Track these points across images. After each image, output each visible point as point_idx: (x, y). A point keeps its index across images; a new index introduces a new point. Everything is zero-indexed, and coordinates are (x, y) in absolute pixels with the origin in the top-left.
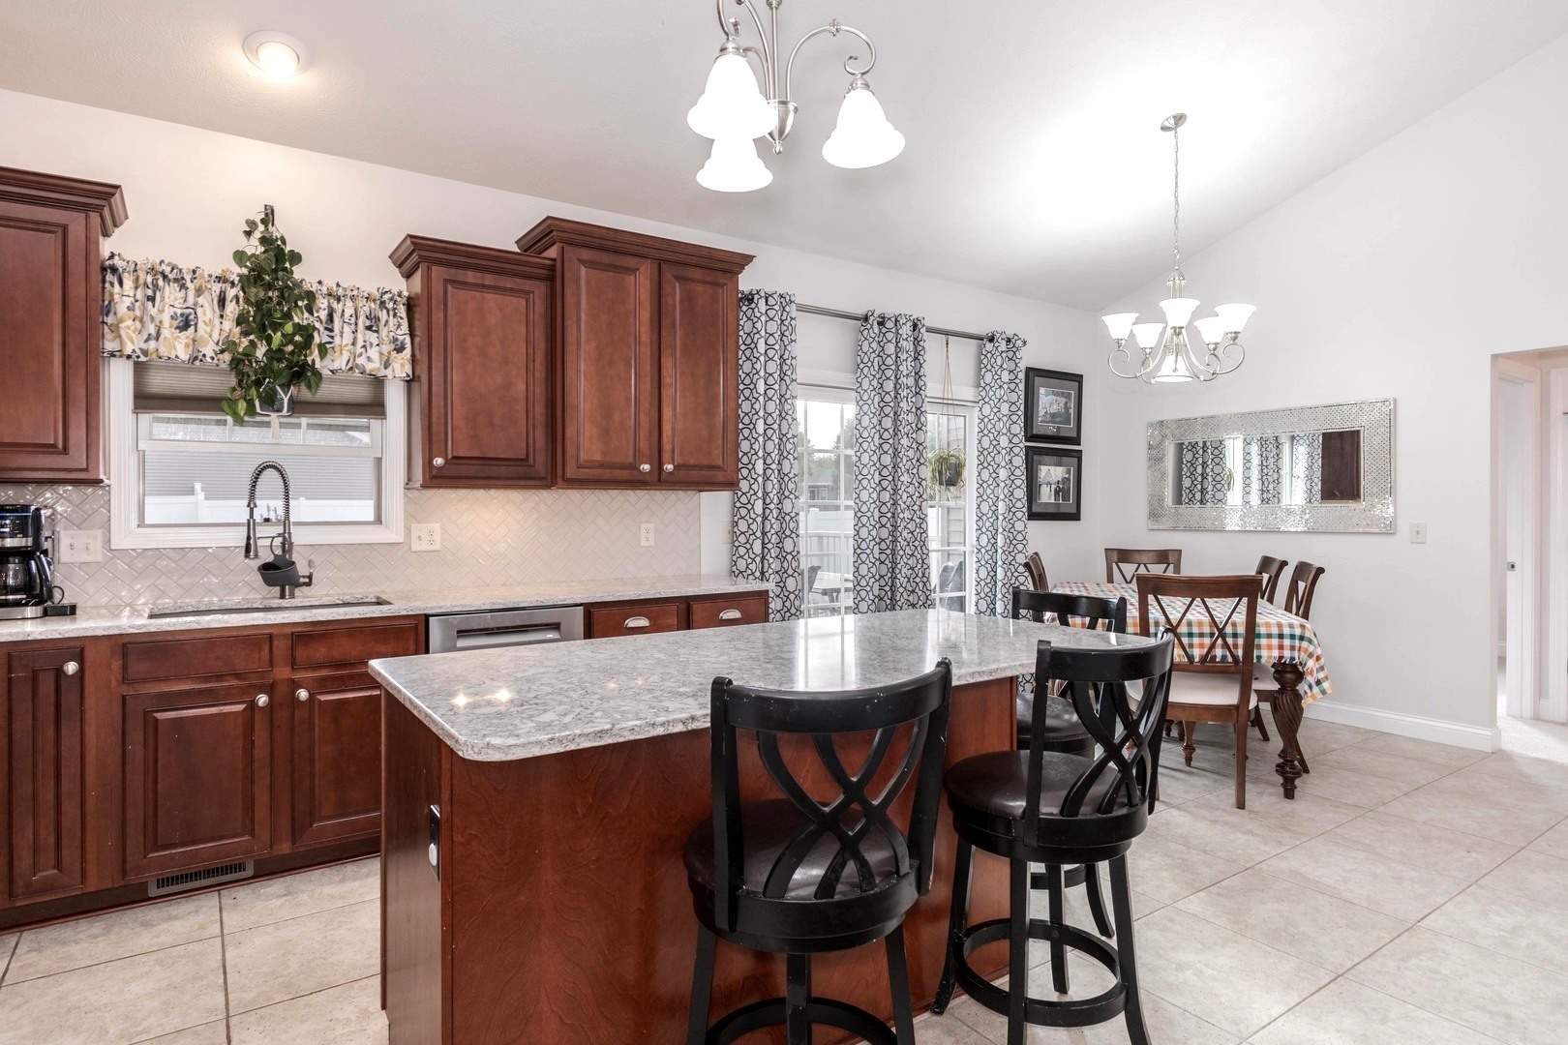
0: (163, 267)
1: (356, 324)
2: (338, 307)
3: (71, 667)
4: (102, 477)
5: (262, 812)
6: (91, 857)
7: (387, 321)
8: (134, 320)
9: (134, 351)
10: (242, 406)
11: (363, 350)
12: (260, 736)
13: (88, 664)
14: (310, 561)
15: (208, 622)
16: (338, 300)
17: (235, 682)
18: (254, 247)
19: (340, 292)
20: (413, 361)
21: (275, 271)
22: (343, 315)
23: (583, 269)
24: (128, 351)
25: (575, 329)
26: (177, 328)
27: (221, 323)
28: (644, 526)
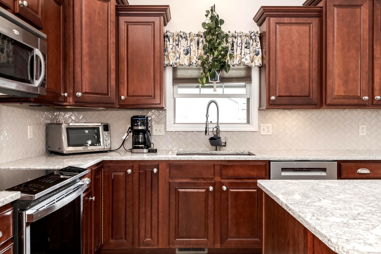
0: (181, 33)
1: (242, 46)
2: (235, 40)
3: (155, 170)
4: (164, 106)
5: (211, 231)
6: (160, 236)
7: (252, 44)
8: (173, 53)
9: (173, 63)
10: (204, 80)
11: (244, 56)
12: (210, 202)
13: (160, 170)
14: (225, 137)
15: (194, 158)
16: (236, 38)
17: (203, 181)
18: (208, 21)
19: (236, 35)
20: (262, 58)
21: (215, 28)
22: (237, 43)
23: (336, 9)
24: (171, 64)
25: (332, 36)
26: (185, 54)
27: (198, 51)
28: (361, 126)
